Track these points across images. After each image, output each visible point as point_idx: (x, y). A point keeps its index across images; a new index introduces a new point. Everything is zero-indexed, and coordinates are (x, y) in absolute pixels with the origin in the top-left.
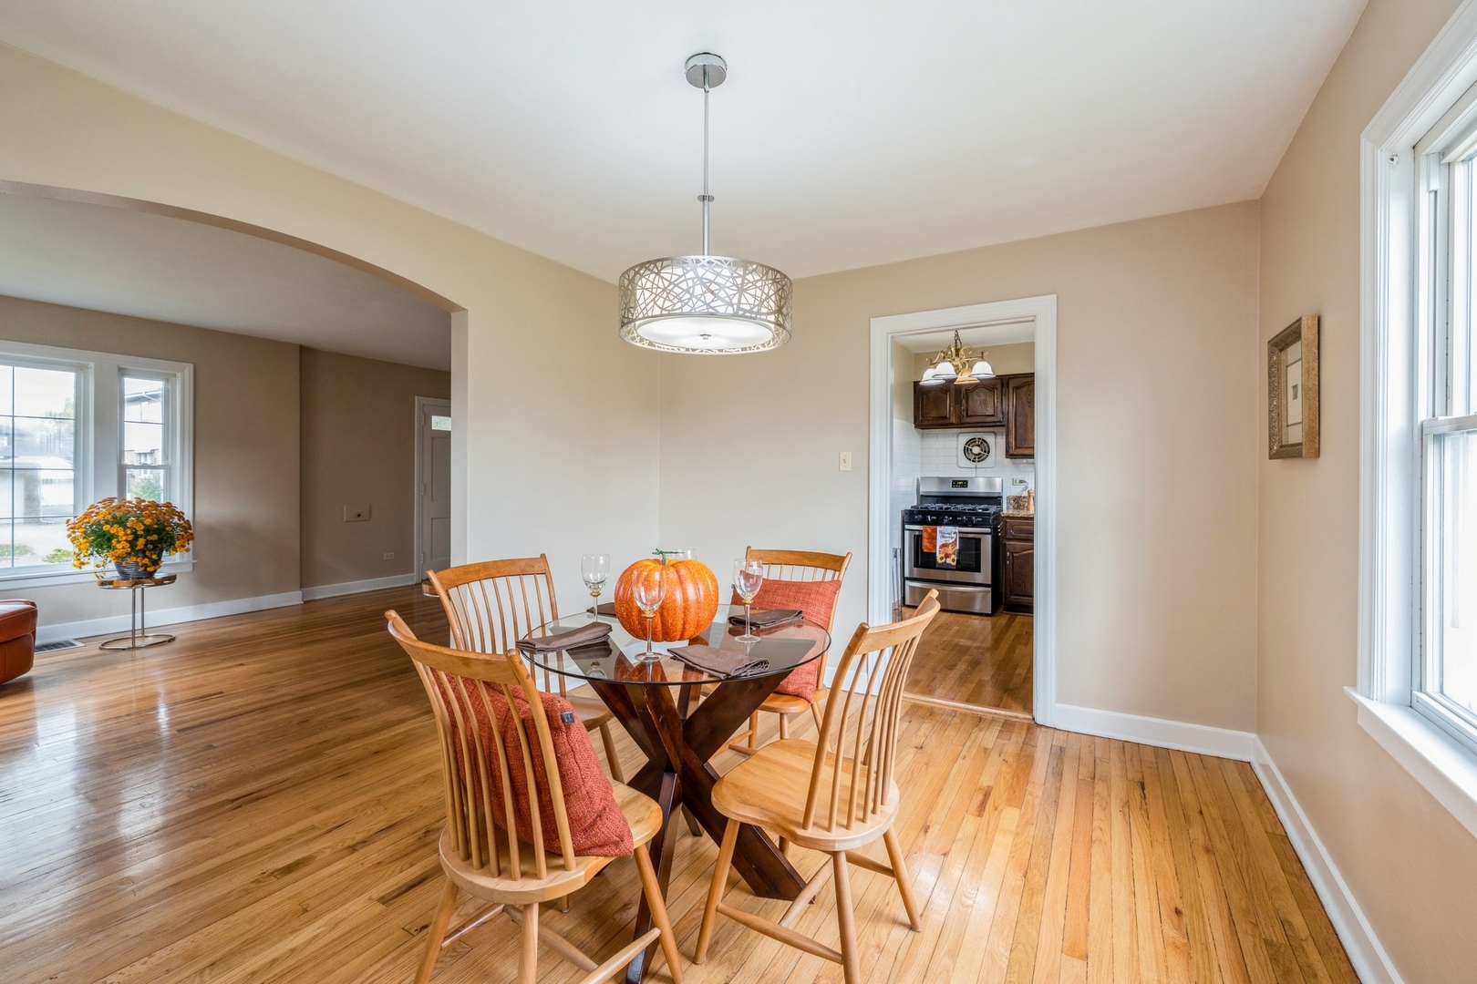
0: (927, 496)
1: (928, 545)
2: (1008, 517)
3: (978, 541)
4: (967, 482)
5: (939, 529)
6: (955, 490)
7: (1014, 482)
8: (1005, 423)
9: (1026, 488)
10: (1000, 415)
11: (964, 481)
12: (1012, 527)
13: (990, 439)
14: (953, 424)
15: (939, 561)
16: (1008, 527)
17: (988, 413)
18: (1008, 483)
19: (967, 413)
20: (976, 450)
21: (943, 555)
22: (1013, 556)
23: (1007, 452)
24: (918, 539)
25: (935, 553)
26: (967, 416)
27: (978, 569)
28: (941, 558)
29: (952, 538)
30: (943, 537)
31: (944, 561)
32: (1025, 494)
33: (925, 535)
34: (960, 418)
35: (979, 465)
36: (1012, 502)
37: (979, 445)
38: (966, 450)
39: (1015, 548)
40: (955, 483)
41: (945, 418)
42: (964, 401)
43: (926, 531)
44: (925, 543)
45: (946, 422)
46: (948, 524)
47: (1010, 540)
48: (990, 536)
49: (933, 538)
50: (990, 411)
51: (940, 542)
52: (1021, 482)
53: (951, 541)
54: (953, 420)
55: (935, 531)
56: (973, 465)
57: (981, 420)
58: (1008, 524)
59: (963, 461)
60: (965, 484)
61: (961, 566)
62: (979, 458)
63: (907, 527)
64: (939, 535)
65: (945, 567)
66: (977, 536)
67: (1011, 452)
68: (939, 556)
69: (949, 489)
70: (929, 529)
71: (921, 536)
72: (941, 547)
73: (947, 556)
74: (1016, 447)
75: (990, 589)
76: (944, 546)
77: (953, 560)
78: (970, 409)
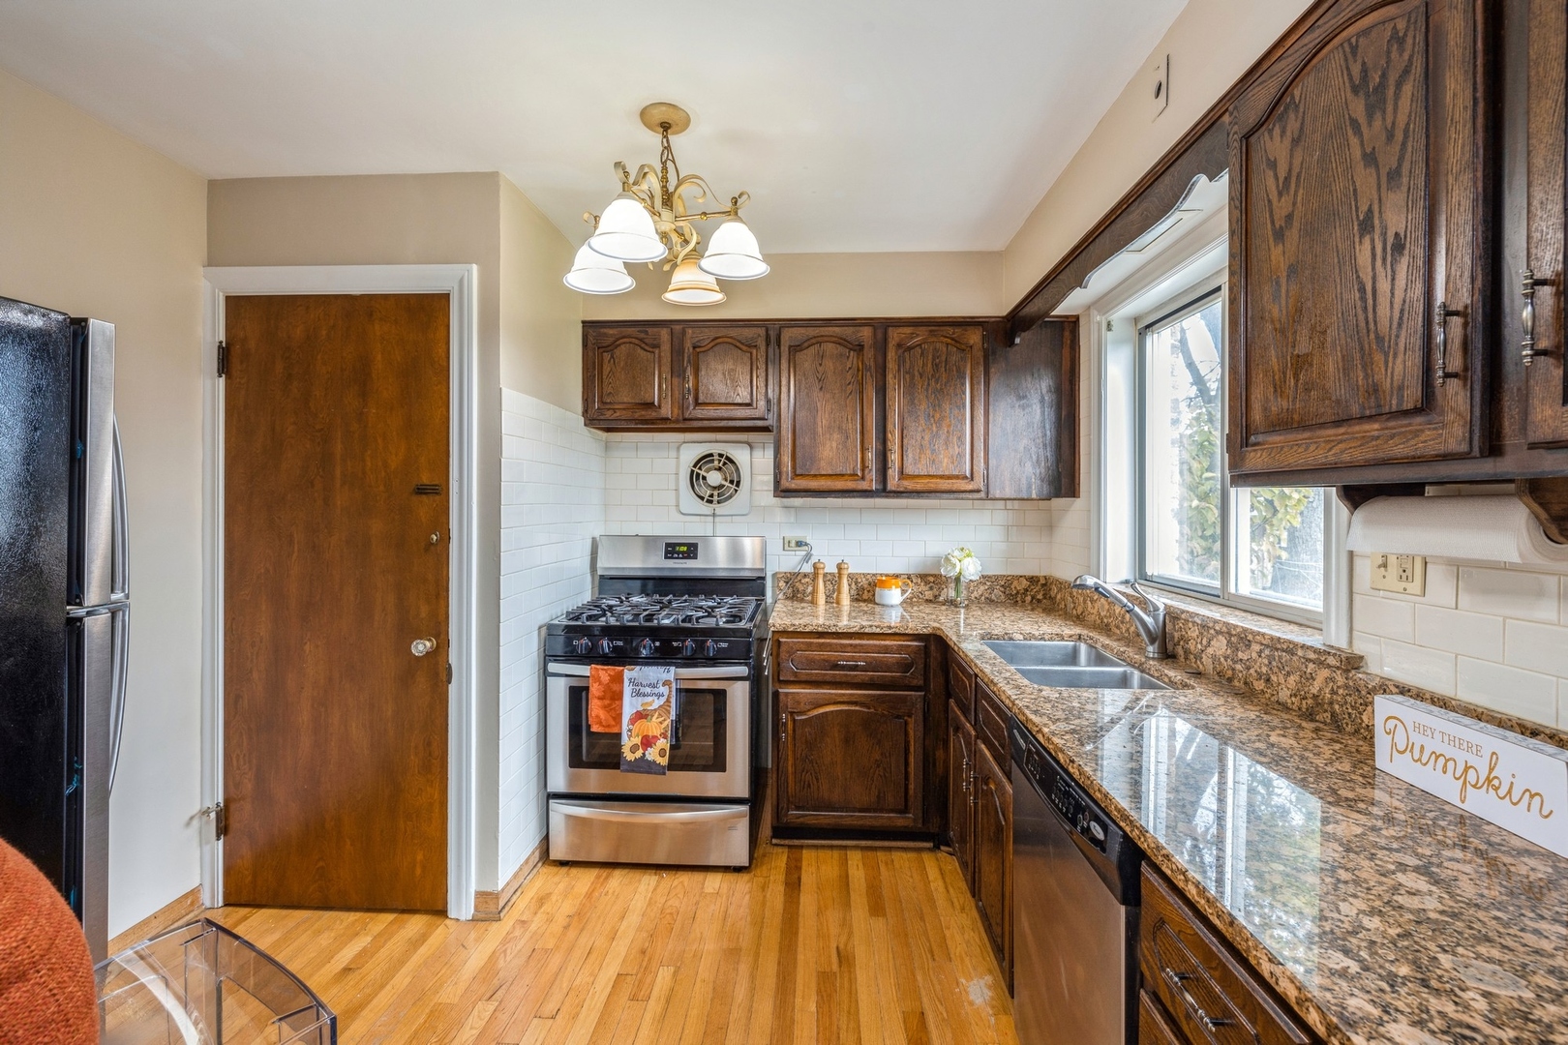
0: (612, 578)
1: (602, 714)
2: (784, 633)
3: (720, 696)
4: (695, 546)
5: (630, 673)
6: (671, 564)
7: (786, 544)
8: (771, 421)
9: (808, 557)
10: (762, 404)
11: (689, 545)
12: (791, 653)
13: (741, 455)
14: (666, 420)
15: (629, 756)
16: (783, 655)
17: (738, 400)
18: (775, 547)
19: (696, 398)
20: (715, 478)
21: (637, 740)
22: (794, 721)
23: (777, 482)
24: (578, 696)
25: (619, 736)
26: (697, 403)
27: (718, 763)
28: (634, 748)
29: (659, 696)
30: (639, 694)
31: (639, 754)
32: (807, 568)
33: (595, 690)
34: (683, 408)
35: (720, 509)
36: (782, 584)
37: (720, 469)
38: (695, 478)
39: (799, 703)
40: (672, 550)
41: (650, 405)
42: (689, 372)
43: (598, 680)
44: (596, 710)
45: (654, 415)
46: (649, 661)
47: (788, 683)
48: (747, 684)
49: (614, 697)
50: (743, 395)
51: (629, 706)
52: (799, 544)
53: (657, 703)
54: (666, 411)
55: (618, 679)
56: (706, 509)
57: (725, 414)
58: (783, 648)
59: (689, 502)
60: (691, 550)
61: (680, 761)
62: (717, 496)
63: (553, 667)
64: (627, 690)
65: (643, 766)
66: (716, 685)
67: (786, 484)
68: (627, 743)
69: (657, 563)
70: (604, 673)
71: (587, 689)
72: (633, 721)
73: (647, 742)
74: (796, 475)
75: (744, 809)
76: (640, 716)
77: (662, 753)
78: (701, 389)
